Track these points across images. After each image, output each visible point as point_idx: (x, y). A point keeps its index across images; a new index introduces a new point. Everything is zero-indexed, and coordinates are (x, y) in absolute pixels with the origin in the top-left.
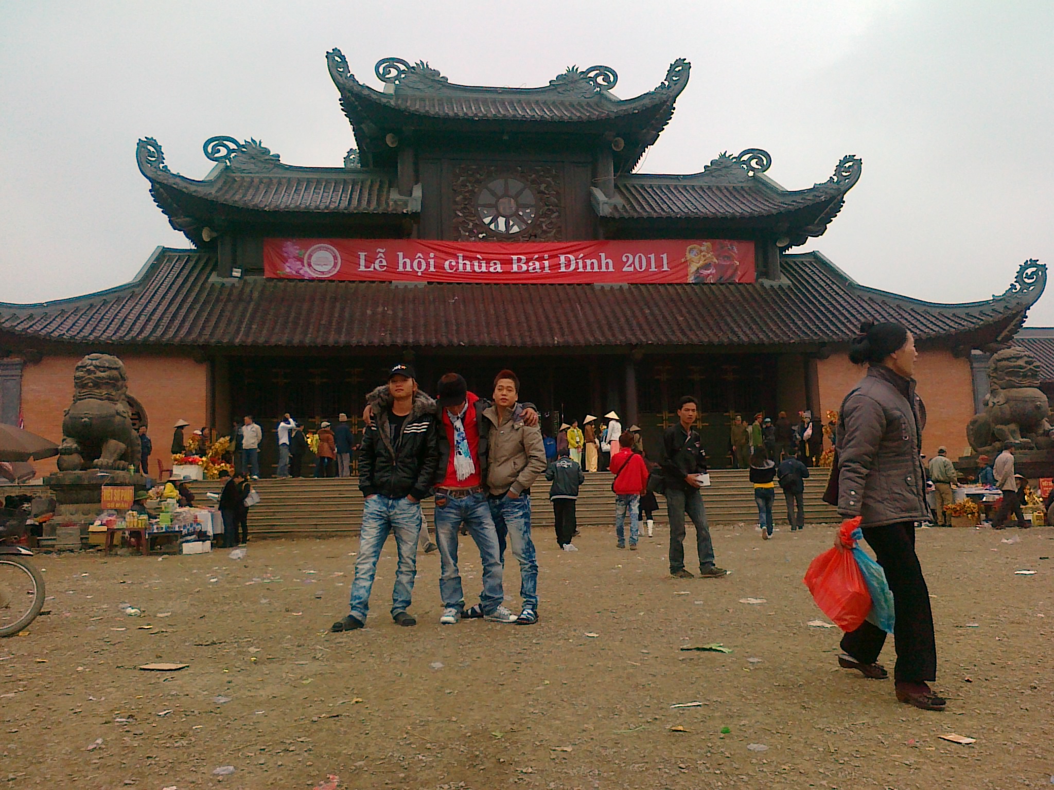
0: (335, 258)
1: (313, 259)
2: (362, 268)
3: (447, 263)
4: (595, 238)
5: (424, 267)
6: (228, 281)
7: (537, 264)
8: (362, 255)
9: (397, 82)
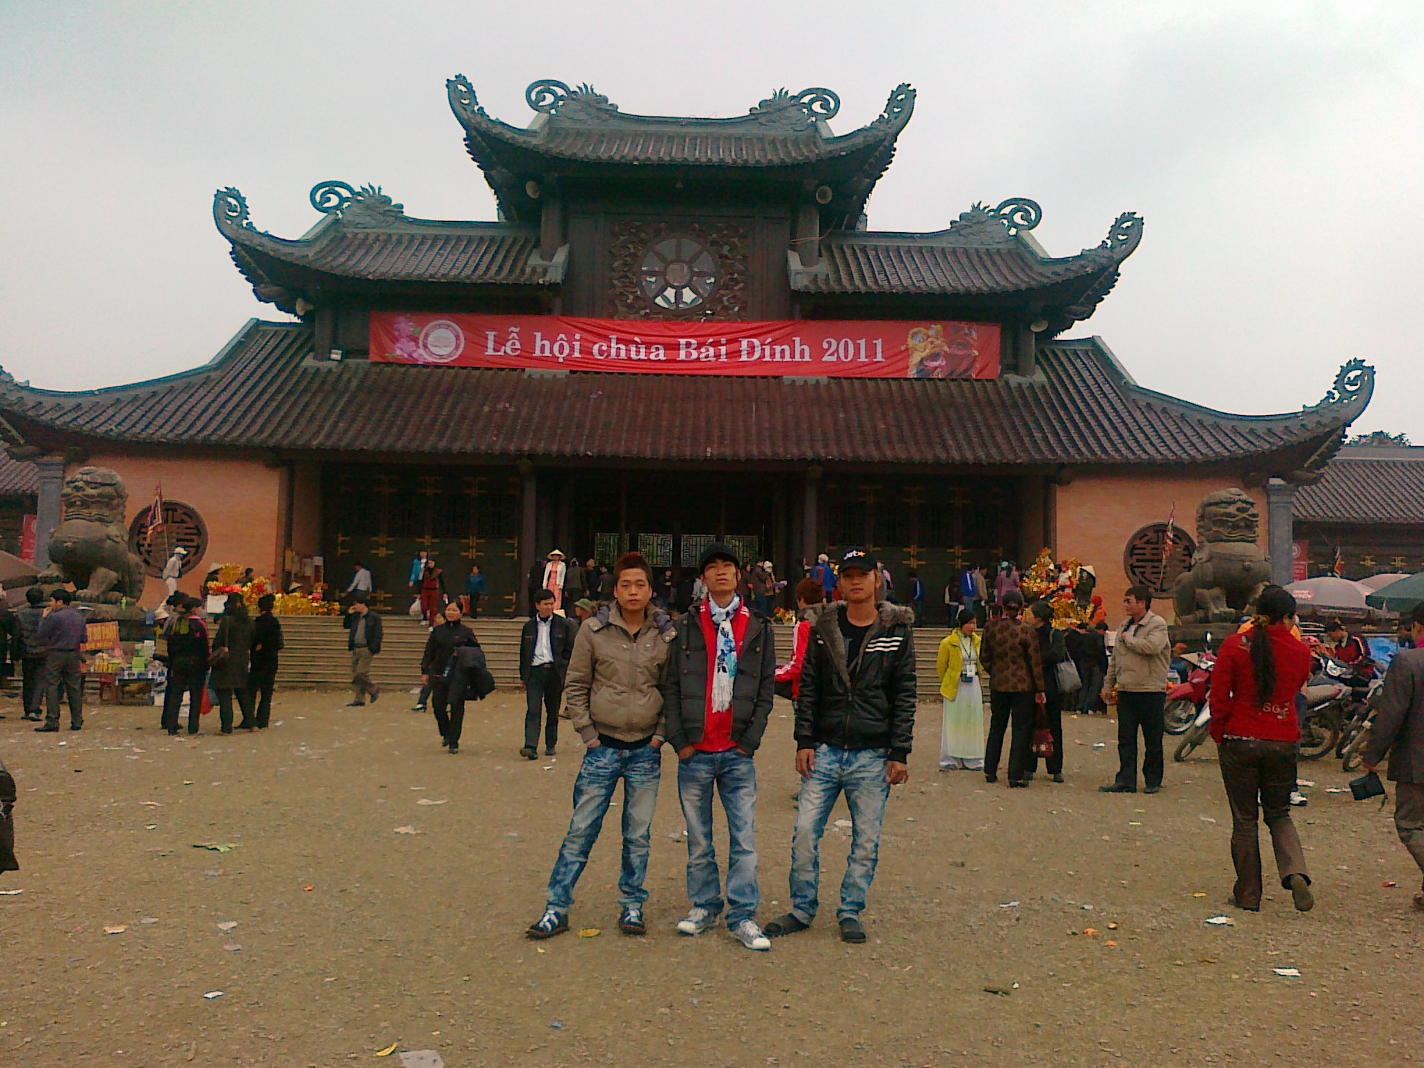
0: (457, 337)
1: (430, 339)
2: (490, 352)
3: (596, 347)
4: (791, 317)
5: (566, 351)
6: (325, 365)
7: (712, 350)
8: (491, 335)
9: (553, 112)
